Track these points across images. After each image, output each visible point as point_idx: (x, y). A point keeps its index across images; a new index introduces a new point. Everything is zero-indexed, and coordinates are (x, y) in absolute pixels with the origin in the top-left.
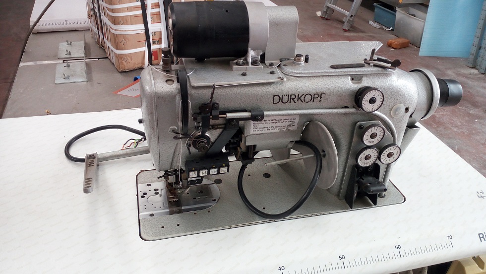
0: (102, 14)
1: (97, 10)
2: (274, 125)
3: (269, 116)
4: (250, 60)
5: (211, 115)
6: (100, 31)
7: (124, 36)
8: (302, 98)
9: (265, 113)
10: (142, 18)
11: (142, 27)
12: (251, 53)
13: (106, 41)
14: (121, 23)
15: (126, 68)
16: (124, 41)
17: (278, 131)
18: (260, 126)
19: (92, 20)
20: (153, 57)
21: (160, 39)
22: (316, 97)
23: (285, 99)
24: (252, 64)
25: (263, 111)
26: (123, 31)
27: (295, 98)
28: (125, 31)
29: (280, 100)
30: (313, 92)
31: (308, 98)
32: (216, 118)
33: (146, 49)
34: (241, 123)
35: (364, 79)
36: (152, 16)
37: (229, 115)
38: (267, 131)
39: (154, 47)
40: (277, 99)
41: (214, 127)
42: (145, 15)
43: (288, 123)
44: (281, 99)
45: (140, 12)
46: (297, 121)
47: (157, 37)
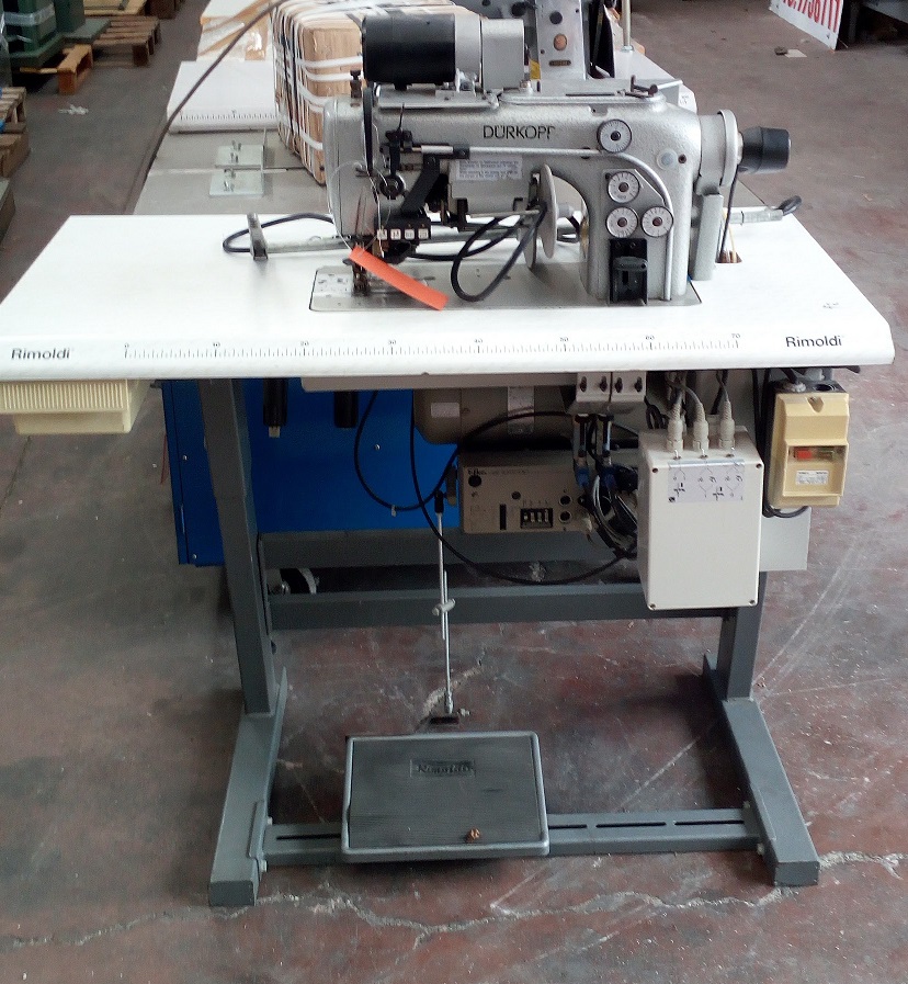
0: (299, 83)
1: (291, 81)
2: (489, 170)
3: (479, 153)
4: (458, 84)
5: (402, 146)
6: (294, 122)
8: (523, 132)
9: (472, 149)
12: (460, 76)
13: (302, 132)
14: (329, 93)
17: (494, 178)
18: (468, 170)
19: (282, 105)
22: (543, 132)
23: (500, 132)
24: (461, 89)
25: (468, 145)
27: (515, 132)
29: (491, 133)
30: (536, 125)
31: (531, 132)
32: (408, 151)
34: (443, 164)
35: (610, 110)
37: (425, 149)
38: (479, 178)
40: (488, 132)
41: (409, 168)
43: (507, 168)
44: (494, 131)
46: (520, 166)
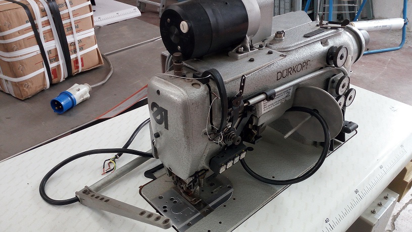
3: (278, 92)
4: (248, 46)
7: (21, 62)
8: (296, 69)
10: (35, 38)
11: (37, 48)
14: (16, 48)
15: (29, 94)
16: (21, 67)
17: (280, 104)
20: (52, 76)
21: (57, 55)
23: (285, 73)
24: (251, 49)
26: (18, 56)
27: (291, 71)
28: (21, 56)
29: (282, 76)
30: (301, 61)
31: (299, 67)
33: (44, 69)
35: (329, 41)
36: (44, 35)
38: (273, 107)
39: (52, 66)
40: (279, 75)
42: (37, 35)
43: (286, 95)
44: (282, 74)
45: (32, 33)
47: (53, 55)
